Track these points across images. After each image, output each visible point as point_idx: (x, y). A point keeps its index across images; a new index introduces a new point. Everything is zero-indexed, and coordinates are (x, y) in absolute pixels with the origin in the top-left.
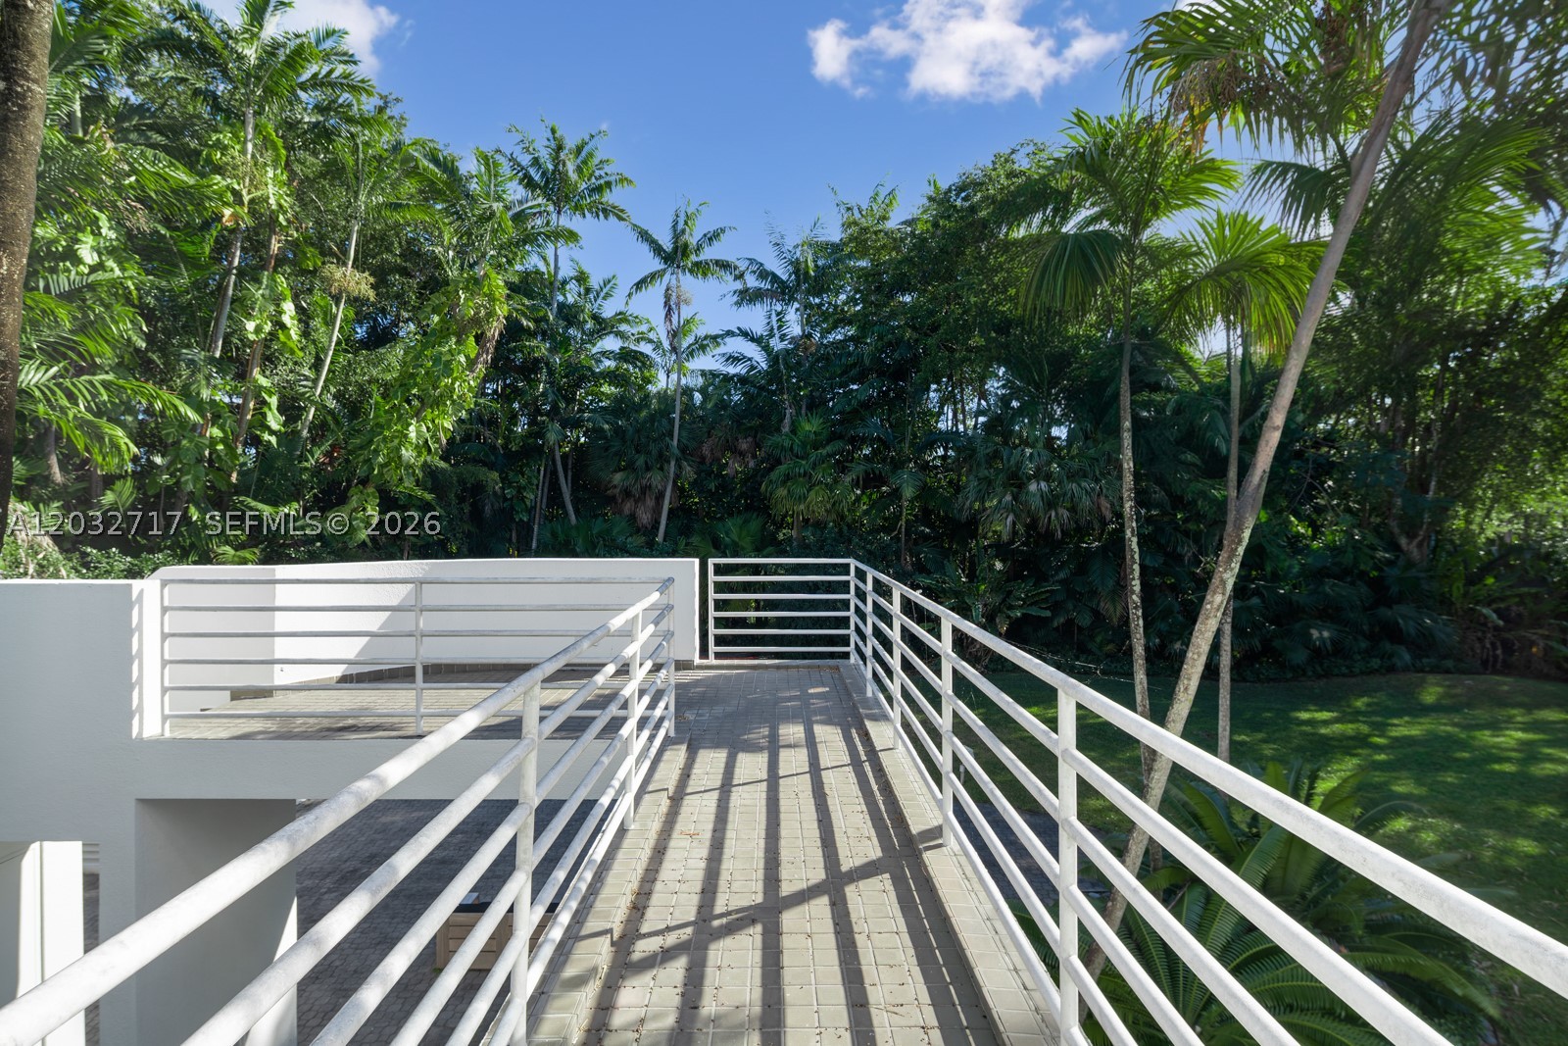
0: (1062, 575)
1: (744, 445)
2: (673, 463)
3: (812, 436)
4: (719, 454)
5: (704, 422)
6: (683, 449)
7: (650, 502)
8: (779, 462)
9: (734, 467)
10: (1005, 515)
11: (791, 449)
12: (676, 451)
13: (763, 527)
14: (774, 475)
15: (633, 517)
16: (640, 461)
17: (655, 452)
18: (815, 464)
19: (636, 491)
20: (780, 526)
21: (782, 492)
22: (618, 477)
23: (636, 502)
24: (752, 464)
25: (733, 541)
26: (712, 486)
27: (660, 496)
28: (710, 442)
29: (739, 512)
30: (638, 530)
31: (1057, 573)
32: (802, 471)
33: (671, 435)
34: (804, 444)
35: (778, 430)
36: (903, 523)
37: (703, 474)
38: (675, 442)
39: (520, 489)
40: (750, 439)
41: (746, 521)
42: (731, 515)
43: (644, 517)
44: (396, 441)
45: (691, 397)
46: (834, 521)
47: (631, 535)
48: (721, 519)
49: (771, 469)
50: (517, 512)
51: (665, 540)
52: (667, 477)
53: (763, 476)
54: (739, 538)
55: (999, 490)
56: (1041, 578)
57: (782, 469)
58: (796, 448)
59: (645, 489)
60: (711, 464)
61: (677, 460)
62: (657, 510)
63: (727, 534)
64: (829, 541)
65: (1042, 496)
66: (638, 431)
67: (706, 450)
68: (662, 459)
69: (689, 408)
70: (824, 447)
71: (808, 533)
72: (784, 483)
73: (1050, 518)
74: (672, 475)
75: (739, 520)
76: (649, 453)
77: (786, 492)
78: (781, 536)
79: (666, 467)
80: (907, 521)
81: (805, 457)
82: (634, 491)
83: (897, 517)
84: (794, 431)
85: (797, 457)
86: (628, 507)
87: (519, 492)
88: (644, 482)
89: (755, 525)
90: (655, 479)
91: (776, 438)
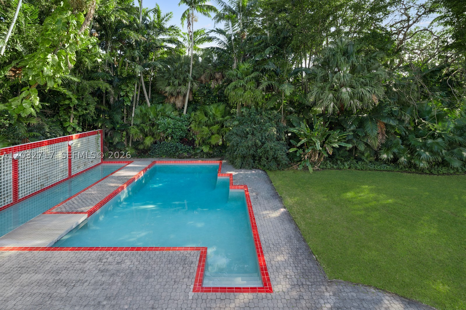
0: (352, 128)
1: (218, 76)
2: (190, 83)
3: (245, 70)
4: (208, 80)
5: (202, 67)
6: (194, 78)
7: (181, 98)
8: (231, 81)
9: (213, 85)
10: (330, 103)
11: (237, 75)
12: (191, 78)
13: (225, 108)
14: (229, 87)
15: (174, 105)
16: (176, 82)
17: (182, 78)
18: (247, 82)
19: (175, 94)
20: (231, 108)
21: (233, 93)
22: (168, 89)
23: (176, 98)
24: (221, 83)
25: (213, 113)
26: (205, 92)
27: (185, 96)
28: (204, 75)
29: (216, 102)
30: (176, 109)
31: (350, 127)
32: (241, 84)
33: (189, 72)
34: (242, 74)
35: (231, 68)
36: (282, 106)
37: (202, 87)
38: (190, 75)
39: (127, 93)
40: (220, 73)
41: (218, 106)
42: (212, 103)
43: (179, 104)
44: (41, 64)
45: (198, 58)
46: (254, 105)
47: (173, 111)
48: (209, 105)
49: (229, 84)
50: (126, 102)
51: (186, 113)
52: (187, 89)
53: (225, 88)
54: (215, 112)
55: (327, 92)
56: (343, 129)
57: (233, 83)
58: (239, 75)
59: (178, 93)
60: (205, 84)
61: (191, 82)
62: (184, 102)
63: (211, 111)
64: (253, 114)
65: (349, 94)
66: (176, 70)
67: (203, 78)
68: (185, 81)
69: (197, 62)
70: (250, 75)
71: (244, 110)
72: (234, 89)
73: (351, 103)
74: (189, 88)
75: (215, 105)
76: (180, 79)
77: (234, 93)
78: (232, 112)
79: (187, 84)
80: (284, 105)
81: (243, 79)
82: (174, 94)
83: (280, 104)
84: (238, 69)
85: (239, 79)
86: (172, 100)
87: (126, 93)
88: (178, 90)
89: (222, 107)
90: (183, 89)
91: (231, 71)
